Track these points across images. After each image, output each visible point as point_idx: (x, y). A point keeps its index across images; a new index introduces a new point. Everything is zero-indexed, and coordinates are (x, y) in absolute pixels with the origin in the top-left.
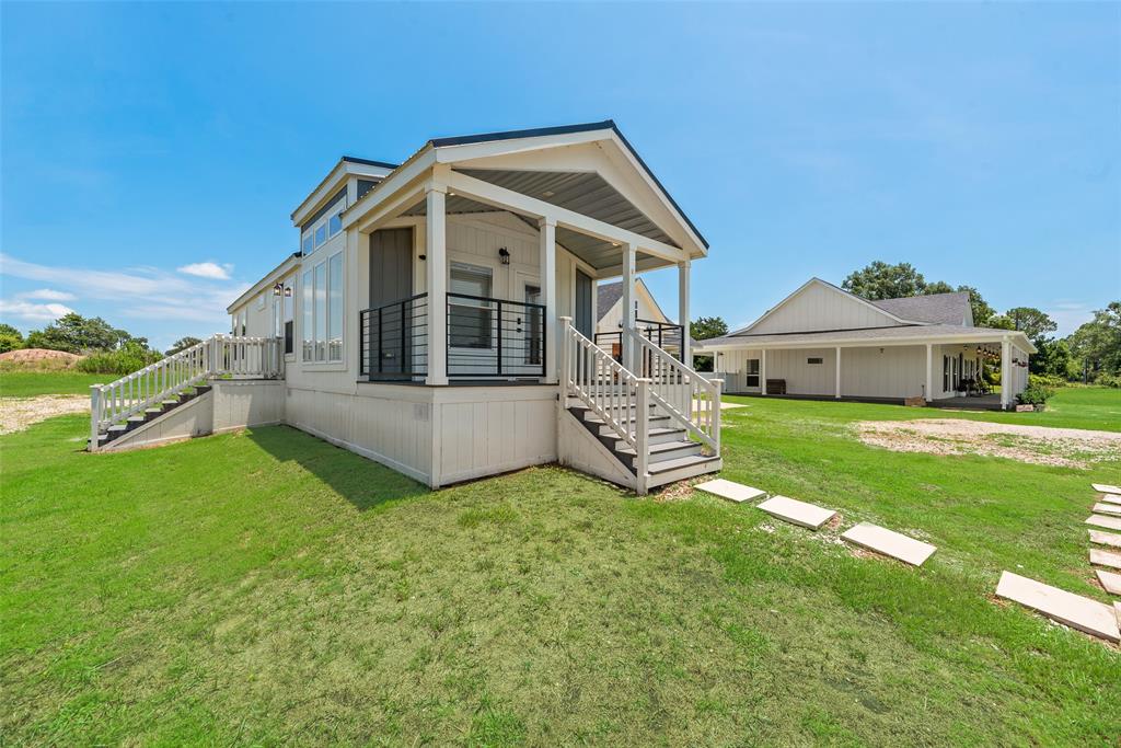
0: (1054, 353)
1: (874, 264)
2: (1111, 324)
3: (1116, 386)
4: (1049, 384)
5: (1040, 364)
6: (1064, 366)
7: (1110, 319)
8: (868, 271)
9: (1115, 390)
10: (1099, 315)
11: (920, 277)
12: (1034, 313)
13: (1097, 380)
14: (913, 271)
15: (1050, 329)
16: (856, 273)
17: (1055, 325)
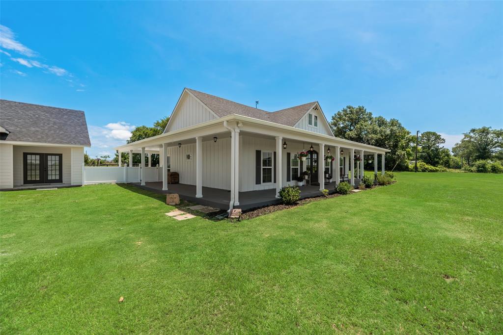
0: (443, 154)
1: (348, 107)
2: (472, 140)
3: (472, 171)
4: (438, 170)
5: (436, 160)
6: (448, 161)
7: (471, 137)
8: (344, 111)
9: (471, 173)
10: (466, 136)
11: (371, 114)
12: (434, 134)
13: (463, 168)
14: (365, 111)
15: (442, 143)
16: (339, 112)
17: (444, 140)
